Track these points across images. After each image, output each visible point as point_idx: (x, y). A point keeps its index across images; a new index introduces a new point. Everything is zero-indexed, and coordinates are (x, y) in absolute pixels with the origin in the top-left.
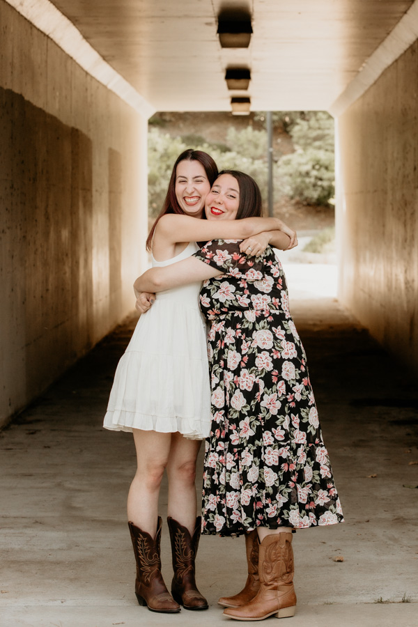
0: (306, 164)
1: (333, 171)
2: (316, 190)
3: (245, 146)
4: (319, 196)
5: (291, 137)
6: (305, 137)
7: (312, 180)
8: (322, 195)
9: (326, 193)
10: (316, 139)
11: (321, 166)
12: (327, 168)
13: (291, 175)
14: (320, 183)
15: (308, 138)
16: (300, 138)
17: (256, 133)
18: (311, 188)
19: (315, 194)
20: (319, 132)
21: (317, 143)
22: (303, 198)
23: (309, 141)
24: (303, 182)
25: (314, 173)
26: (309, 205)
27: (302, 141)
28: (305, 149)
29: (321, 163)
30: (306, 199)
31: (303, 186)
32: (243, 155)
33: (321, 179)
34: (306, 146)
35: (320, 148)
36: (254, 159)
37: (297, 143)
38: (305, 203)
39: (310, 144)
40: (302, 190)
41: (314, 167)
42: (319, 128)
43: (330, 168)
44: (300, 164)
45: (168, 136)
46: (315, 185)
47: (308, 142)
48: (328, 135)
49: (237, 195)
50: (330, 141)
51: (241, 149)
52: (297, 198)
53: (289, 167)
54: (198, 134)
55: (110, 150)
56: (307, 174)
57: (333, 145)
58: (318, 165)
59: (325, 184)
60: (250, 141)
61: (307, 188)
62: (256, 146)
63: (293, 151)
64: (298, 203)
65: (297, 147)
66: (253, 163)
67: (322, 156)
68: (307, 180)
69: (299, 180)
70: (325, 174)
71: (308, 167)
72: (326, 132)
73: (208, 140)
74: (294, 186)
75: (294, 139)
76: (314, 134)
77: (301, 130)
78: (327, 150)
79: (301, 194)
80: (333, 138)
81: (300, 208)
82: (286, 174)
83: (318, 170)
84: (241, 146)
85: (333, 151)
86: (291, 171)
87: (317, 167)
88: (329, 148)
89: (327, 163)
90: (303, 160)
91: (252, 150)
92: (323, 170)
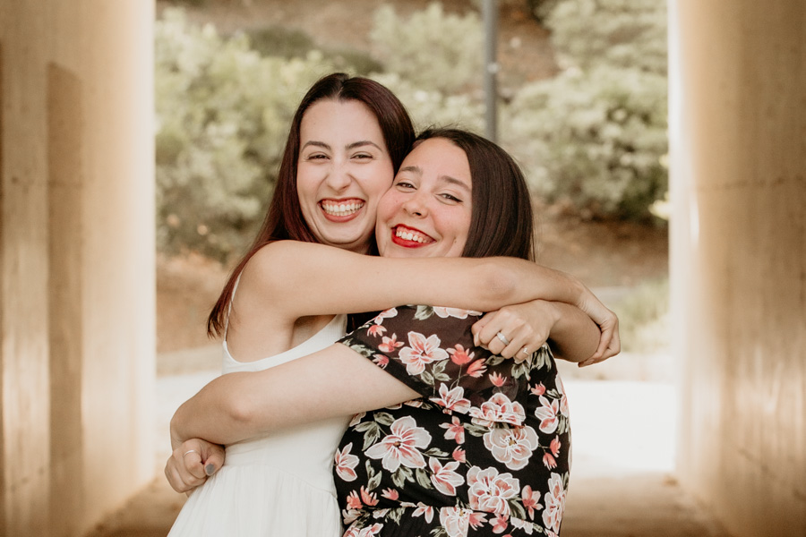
0: (590, 106)
1: (663, 126)
2: (616, 179)
3: (423, 58)
4: (625, 195)
5: (548, 33)
6: (586, 33)
7: (607, 151)
8: (633, 192)
9: (643, 187)
10: (618, 38)
11: (630, 113)
12: (646, 118)
13: (548, 138)
14: (626, 159)
15: (596, 36)
16: (572, 35)
17: (453, 20)
18: (604, 173)
19: (613, 190)
20: (625, 20)
21: (620, 51)
22: (581, 200)
23: (597, 44)
24: (581, 156)
25: (612, 131)
26: (597, 219)
27: (578, 45)
28: (585, 67)
29: (631, 103)
30: (590, 203)
31: (581, 166)
32: (418, 84)
33: (630, 149)
34: (589, 58)
35: (626, 63)
36: (445, 92)
37: (566, 49)
38: (586, 214)
39: (600, 53)
40: (580, 177)
41: (610, 116)
42: (625, 10)
43: (655, 118)
44: (572, 108)
45: (210, 31)
46: (613, 166)
47: (595, 48)
48: (648, 27)
49: (466, 196)
50: (655, 45)
51: (411, 67)
52: (565, 201)
53: (543, 114)
54: (293, 26)
55: (52, 67)
56: (593, 134)
57: (662, 55)
58: (621, 109)
59: (642, 161)
60: (434, 45)
61: (593, 172)
62: (453, 58)
63: (554, 71)
64: (566, 215)
65: (563, 61)
66: (442, 105)
67: (633, 84)
68: (593, 151)
69: (570, 151)
70: (642, 136)
71: (594, 116)
72: (645, 19)
73: (320, 40)
74: (556, 167)
75: (558, 40)
76: (611, 24)
77: (575, 15)
78: (646, 69)
79: (576, 190)
80: (663, 35)
81: (570, 228)
82: (534, 135)
83: (623, 123)
84: (412, 56)
85: (663, 72)
86: (549, 127)
87: (620, 115)
88: (653, 62)
89: (646, 104)
90: (581, 97)
91: (440, 67)
92: (636, 124)
